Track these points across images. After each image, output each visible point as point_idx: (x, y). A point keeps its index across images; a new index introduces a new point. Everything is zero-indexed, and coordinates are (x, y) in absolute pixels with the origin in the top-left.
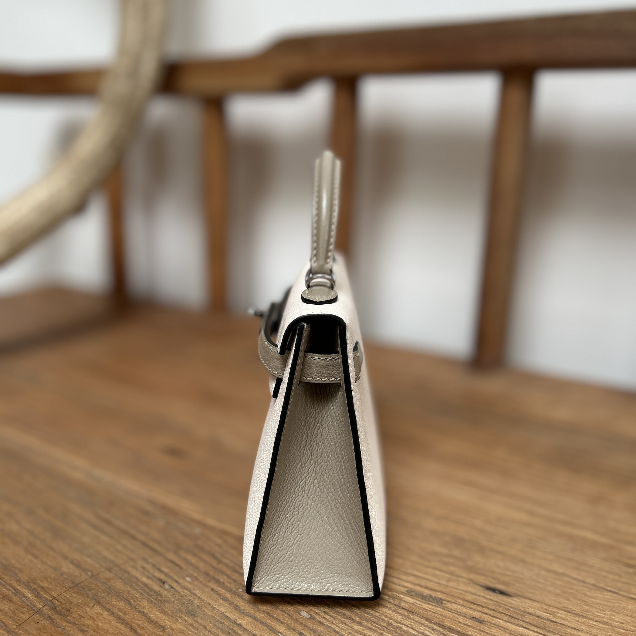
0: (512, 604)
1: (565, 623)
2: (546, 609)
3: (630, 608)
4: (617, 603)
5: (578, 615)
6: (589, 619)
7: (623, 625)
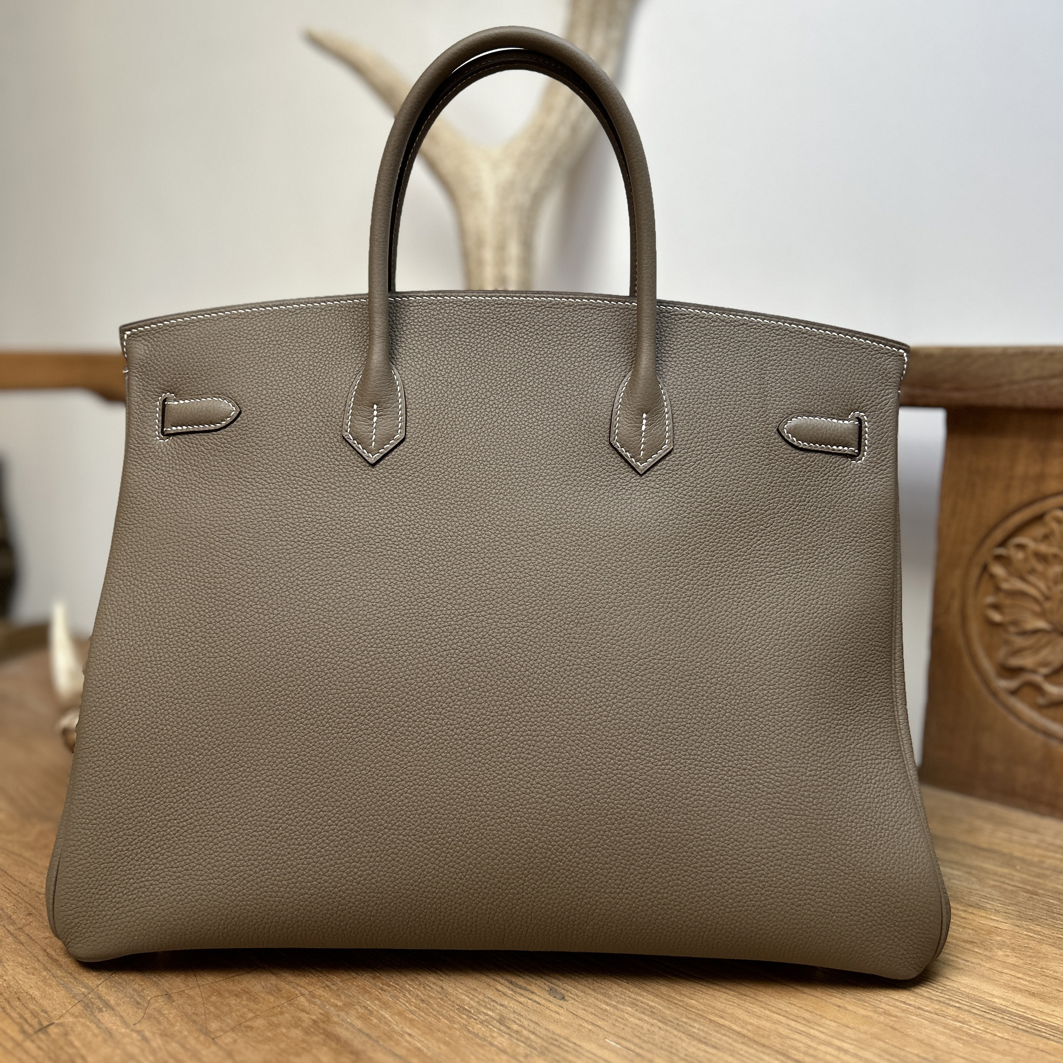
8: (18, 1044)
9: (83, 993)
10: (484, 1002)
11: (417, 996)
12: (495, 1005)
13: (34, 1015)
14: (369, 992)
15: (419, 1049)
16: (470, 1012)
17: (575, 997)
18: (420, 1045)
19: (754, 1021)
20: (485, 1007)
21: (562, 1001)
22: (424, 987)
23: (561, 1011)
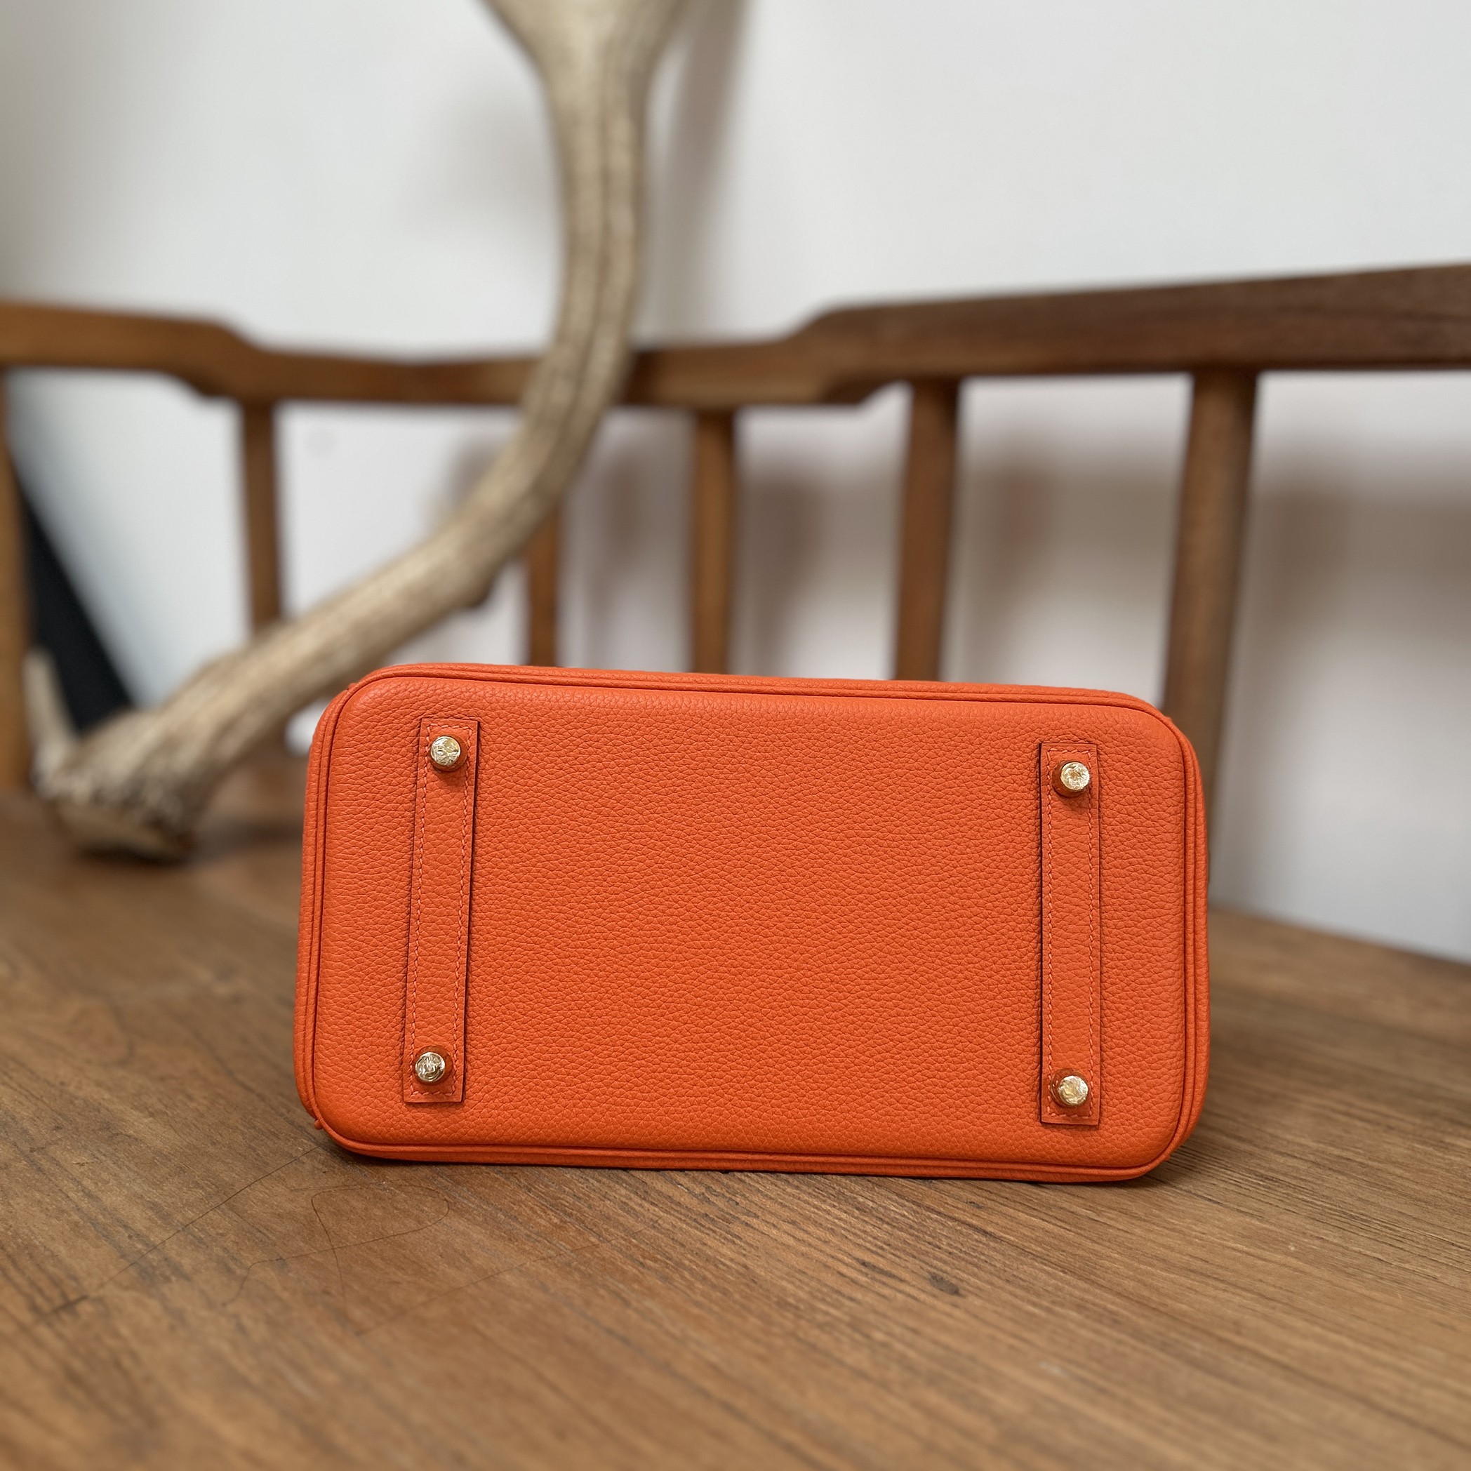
0: (1039, 1195)
1: (1112, 1223)
2: (1091, 1207)
3: (1229, 1219)
4: (1210, 1213)
5: (1140, 1219)
6: (1154, 1224)
7: (1204, 1236)
8: (23, 1328)
9: (139, 1251)
10: (821, 1292)
11: (704, 1279)
12: (840, 1298)
13: (56, 1283)
14: (624, 1272)
15: (714, 1367)
16: (797, 1308)
17: (977, 1292)
18: (714, 1359)
19: (1297, 1342)
20: (823, 1300)
21: (955, 1299)
22: (715, 1265)
23: (957, 1313)
